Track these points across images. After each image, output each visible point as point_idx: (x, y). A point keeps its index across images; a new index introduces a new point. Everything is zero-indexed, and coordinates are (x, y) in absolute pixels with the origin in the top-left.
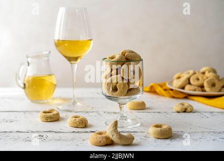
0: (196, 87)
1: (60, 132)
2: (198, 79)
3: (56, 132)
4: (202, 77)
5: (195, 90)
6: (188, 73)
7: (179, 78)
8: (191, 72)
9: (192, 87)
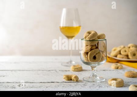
0: (123, 56)
1: (33, 83)
2: (126, 51)
3: (30, 83)
4: (128, 50)
5: (123, 58)
6: (120, 47)
7: (115, 50)
8: (122, 46)
9: (121, 56)
